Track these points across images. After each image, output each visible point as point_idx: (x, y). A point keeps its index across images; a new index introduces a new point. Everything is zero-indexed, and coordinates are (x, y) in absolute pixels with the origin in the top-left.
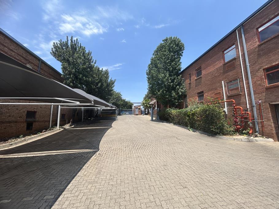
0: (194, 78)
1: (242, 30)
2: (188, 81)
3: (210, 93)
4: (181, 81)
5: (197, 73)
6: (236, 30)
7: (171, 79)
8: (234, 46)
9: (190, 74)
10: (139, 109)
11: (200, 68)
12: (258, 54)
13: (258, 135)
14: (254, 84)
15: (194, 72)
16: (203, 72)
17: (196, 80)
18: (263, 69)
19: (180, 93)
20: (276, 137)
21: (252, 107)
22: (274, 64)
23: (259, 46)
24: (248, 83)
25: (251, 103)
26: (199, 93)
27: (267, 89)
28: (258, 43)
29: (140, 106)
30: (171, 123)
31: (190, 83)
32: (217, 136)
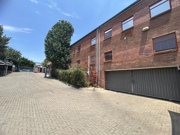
0: (77, 51)
1: (99, 30)
2: (73, 53)
3: (83, 62)
4: (69, 52)
5: (78, 48)
6: (97, 29)
7: (62, 49)
8: (95, 38)
9: (75, 49)
10: (39, 68)
11: (80, 46)
12: (103, 45)
13: (99, 87)
14: (100, 59)
15: (77, 48)
16: (81, 49)
17: (77, 53)
18: (104, 53)
19: (67, 60)
20: (105, 87)
21: (98, 72)
22: (108, 51)
23: (104, 40)
24: (98, 59)
25: (98, 70)
26: (78, 61)
27: (105, 63)
28: (104, 39)
29: (40, 66)
30: (58, 79)
31: (74, 54)
32: (80, 88)
